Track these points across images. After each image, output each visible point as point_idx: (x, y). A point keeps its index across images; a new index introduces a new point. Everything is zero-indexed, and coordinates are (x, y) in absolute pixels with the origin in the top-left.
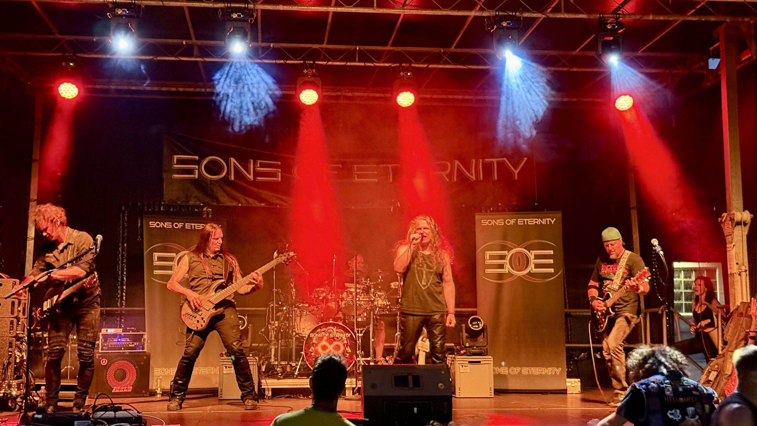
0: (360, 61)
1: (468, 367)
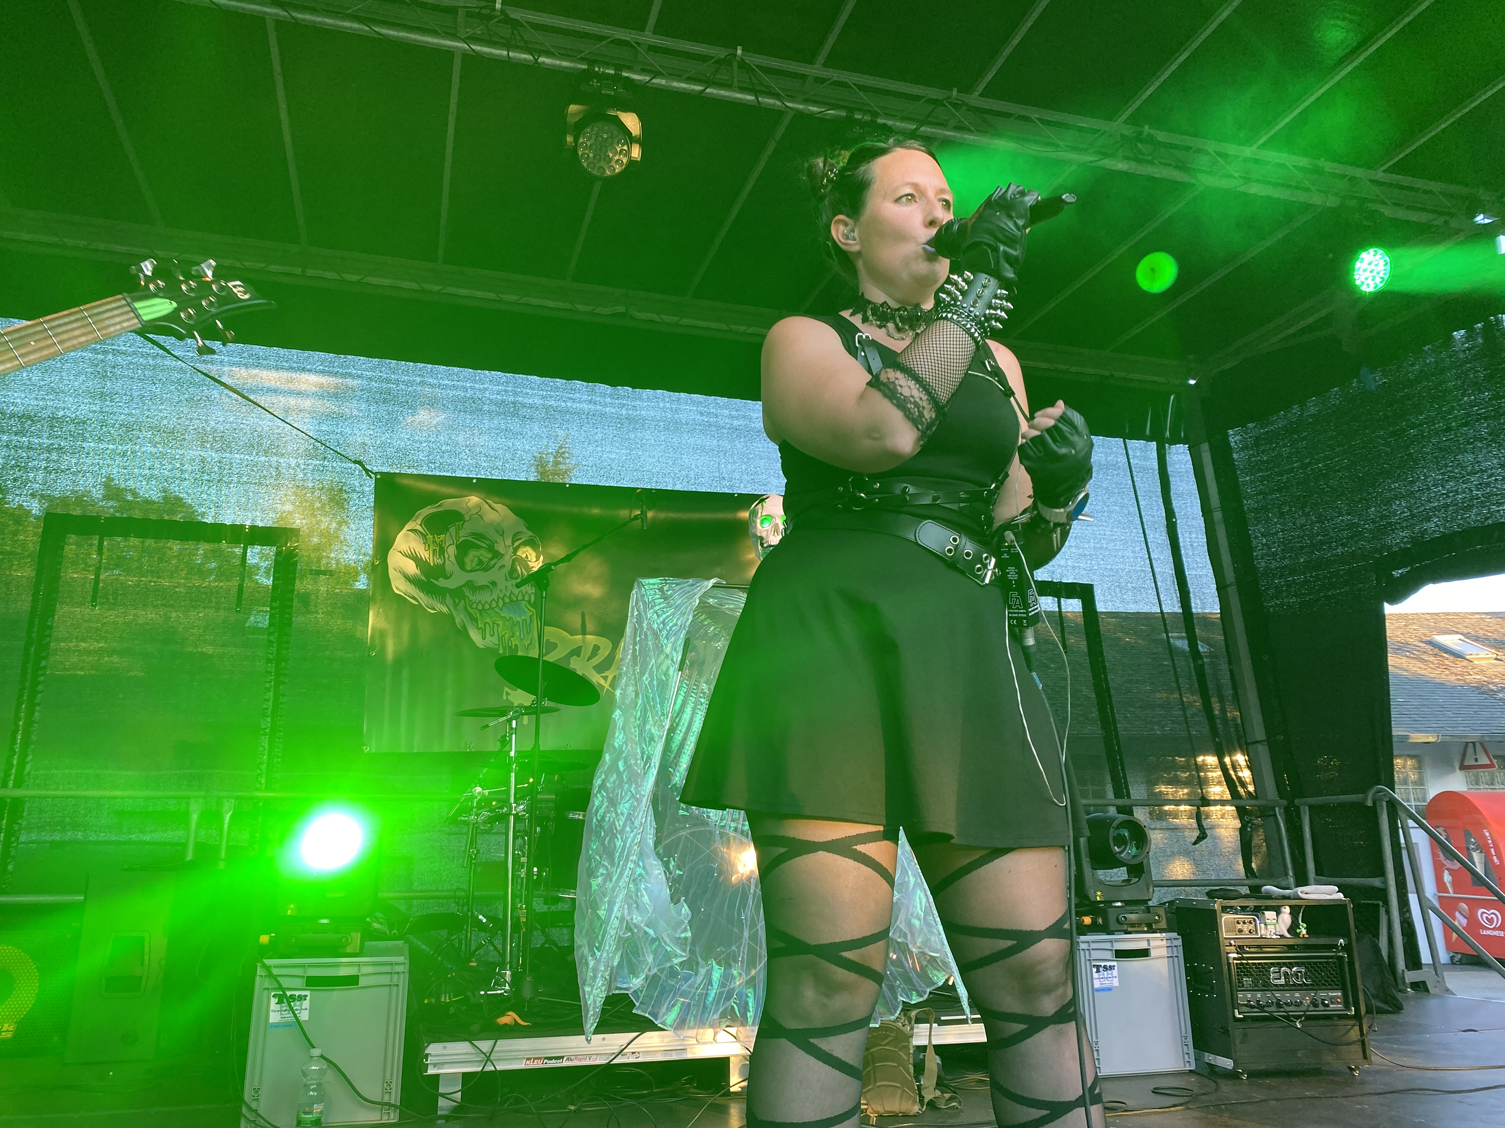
0: (742, 87)
1: (1116, 972)
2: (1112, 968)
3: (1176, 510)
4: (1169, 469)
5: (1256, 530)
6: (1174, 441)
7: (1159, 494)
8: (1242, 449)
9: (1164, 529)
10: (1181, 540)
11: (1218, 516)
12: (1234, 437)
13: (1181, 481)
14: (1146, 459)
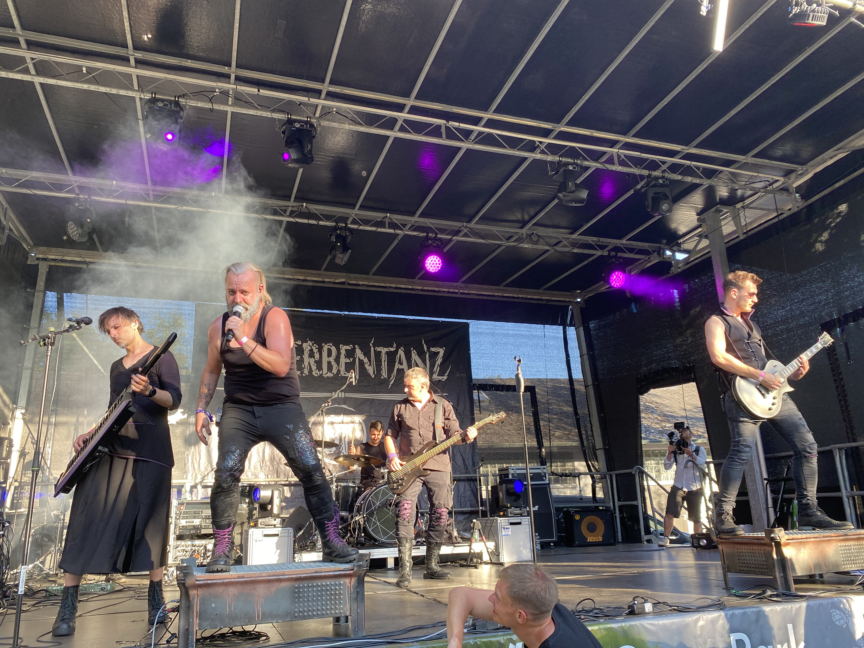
0: (390, 228)
1: (510, 530)
2: (509, 528)
3: (570, 354)
4: (568, 337)
5: (599, 363)
6: (571, 325)
7: (563, 348)
8: (595, 330)
9: (565, 363)
10: (572, 367)
11: (586, 357)
12: (592, 325)
13: (573, 342)
14: (558, 333)
